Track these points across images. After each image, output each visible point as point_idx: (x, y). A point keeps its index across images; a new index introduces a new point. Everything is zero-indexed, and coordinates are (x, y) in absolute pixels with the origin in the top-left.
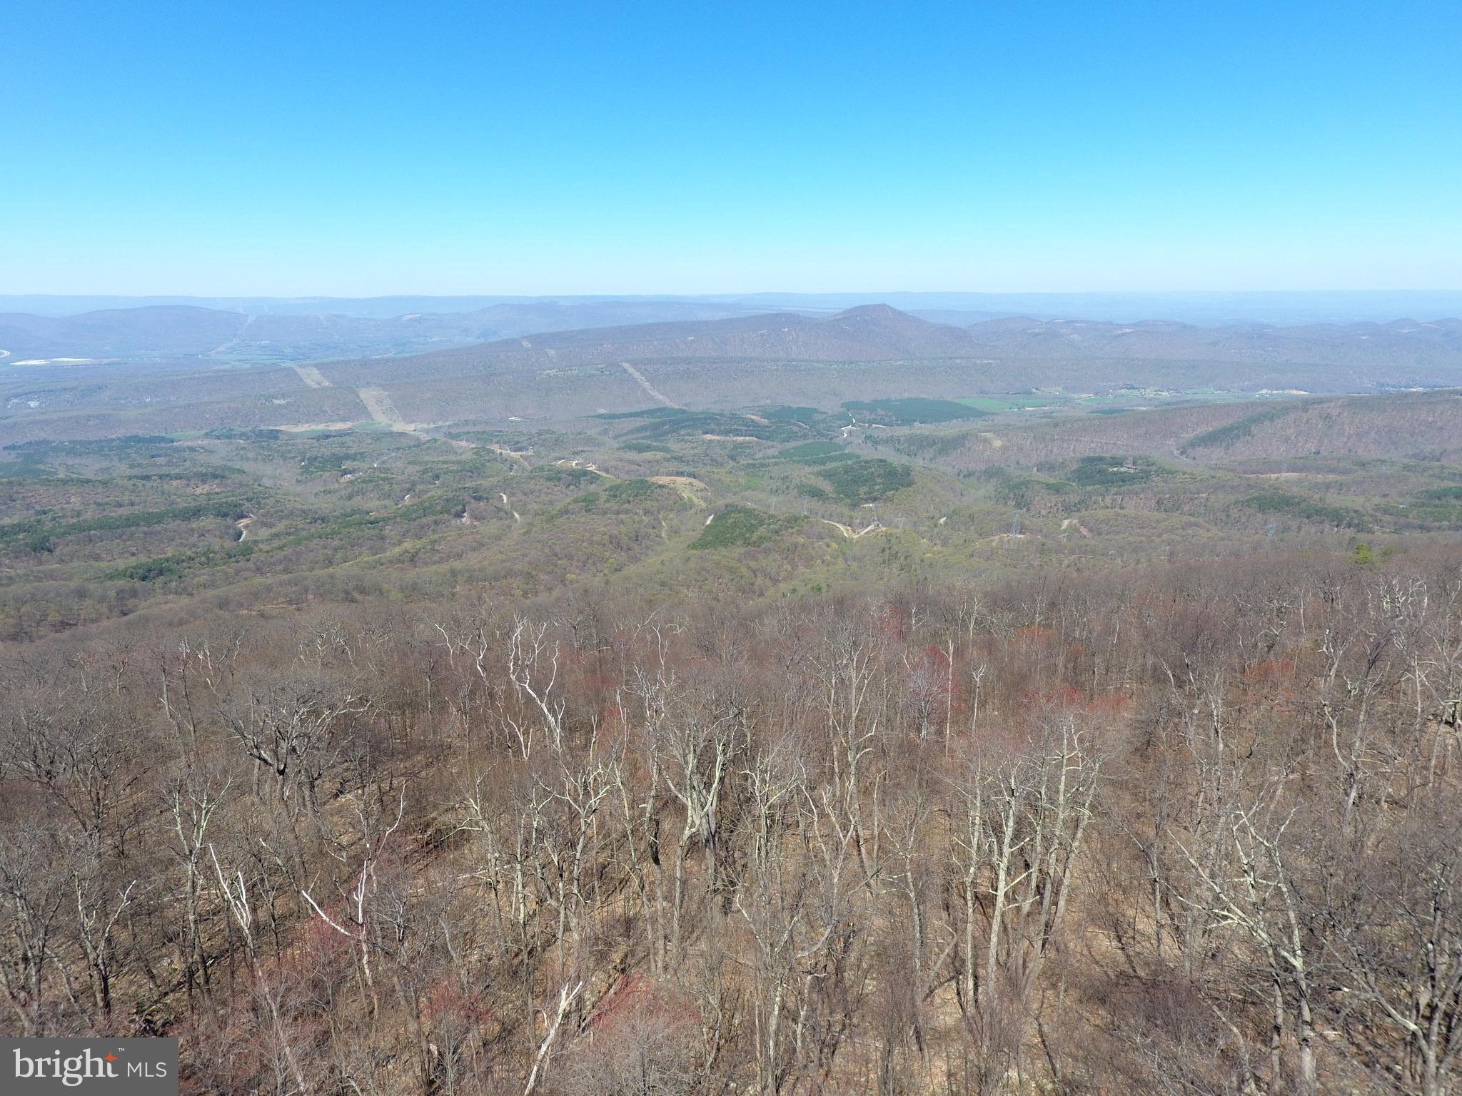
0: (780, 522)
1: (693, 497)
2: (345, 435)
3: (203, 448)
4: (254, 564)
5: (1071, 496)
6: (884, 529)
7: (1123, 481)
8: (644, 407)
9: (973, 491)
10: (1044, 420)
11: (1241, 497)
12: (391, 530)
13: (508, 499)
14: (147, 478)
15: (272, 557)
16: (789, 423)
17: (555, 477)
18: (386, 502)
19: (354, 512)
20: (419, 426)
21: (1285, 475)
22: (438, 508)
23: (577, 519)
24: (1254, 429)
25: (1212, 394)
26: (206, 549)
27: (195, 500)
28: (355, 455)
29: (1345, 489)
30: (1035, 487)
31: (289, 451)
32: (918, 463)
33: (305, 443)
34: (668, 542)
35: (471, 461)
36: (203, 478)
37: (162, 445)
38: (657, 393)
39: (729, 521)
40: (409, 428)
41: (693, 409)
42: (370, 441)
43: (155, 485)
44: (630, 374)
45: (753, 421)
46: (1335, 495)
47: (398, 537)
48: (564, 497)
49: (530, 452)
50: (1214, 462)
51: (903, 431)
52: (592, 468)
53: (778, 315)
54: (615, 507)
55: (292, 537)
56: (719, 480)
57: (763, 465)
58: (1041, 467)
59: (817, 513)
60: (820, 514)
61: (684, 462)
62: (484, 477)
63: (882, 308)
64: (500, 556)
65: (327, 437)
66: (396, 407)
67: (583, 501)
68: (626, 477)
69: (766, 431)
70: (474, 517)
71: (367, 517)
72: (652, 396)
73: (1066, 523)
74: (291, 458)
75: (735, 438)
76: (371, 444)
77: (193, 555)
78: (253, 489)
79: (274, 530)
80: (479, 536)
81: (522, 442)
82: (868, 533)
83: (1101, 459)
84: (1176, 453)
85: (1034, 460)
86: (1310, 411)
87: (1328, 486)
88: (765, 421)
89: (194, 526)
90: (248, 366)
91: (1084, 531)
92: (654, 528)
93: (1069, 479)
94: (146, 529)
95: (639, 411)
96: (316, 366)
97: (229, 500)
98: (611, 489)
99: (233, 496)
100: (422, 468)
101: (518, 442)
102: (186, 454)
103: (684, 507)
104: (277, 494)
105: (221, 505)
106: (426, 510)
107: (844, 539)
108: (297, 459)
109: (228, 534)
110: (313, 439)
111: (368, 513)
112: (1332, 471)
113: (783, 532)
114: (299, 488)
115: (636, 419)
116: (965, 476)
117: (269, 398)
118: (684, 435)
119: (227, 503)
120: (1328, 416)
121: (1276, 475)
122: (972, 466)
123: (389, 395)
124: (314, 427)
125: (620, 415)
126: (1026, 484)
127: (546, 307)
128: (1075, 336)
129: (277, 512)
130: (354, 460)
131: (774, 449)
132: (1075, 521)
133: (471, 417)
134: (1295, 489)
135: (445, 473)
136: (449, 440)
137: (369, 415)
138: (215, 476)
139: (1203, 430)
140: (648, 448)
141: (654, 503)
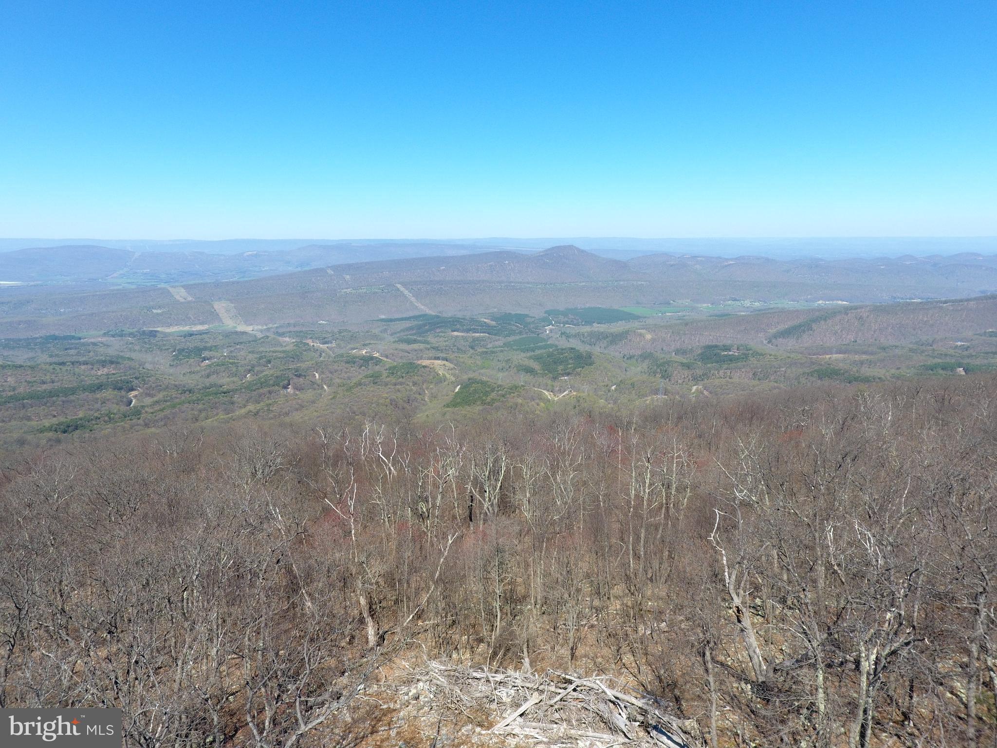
0: (505, 390)
1: (446, 374)
2: (204, 333)
3: (102, 343)
4: (144, 421)
5: (697, 371)
6: (575, 393)
7: (731, 360)
8: (411, 314)
9: (633, 368)
10: (678, 321)
11: (807, 370)
12: (239, 398)
13: (319, 377)
14: (63, 364)
15: (155, 416)
16: (510, 324)
17: (351, 361)
18: (235, 379)
19: (211, 386)
20: (256, 328)
21: (835, 356)
22: (271, 382)
23: (368, 389)
24: (814, 326)
25: (788, 304)
26: (108, 412)
27: (98, 379)
28: (211, 347)
29: (873, 365)
30: (674, 365)
31: (164, 345)
32: (597, 350)
33: (176, 340)
34: (430, 404)
35: (293, 351)
36: (103, 364)
37: (73, 341)
38: (419, 304)
39: (472, 389)
40: (249, 329)
41: (445, 315)
42: (221, 338)
43: (69, 368)
44: (402, 292)
45: (485, 323)
46: (867, 369)
47: (244, 402)
48: (357, 374)
49: (334, 345)
50: (789, 348)
51: (586, 329)
52: (377, 355)
53: (501, 253)
54: (394, 381)
55: (168, 403)
56: (463, 363)
57: (493, 352)
58: (677, 352)
59: (530, 384)
60: (532, 384)
61: (439, 350)
62: (302, 361)
63: (571, 247)
64: (315, 414)
65: (191, 335)
66: (239, 314)
67: (371, 377)
68: (400, 361)
69: (494, 330)
70: (296, 388)
71: (221, 389)
72: (417, 307)
73: (694, 388)
74: (165, 349)
75: (473, 335)
76: (221, 340)
77: (99, 416)
78: (139, 371)
79: (155, 399)
80: (300, 401)
81: (328, 338)
82: (564, 396)
83: (716, 346)
84: (765, 342)
85: (673, 348)
86: (849, 315)
87: (862, 363)
88: (493, 323)
89: (98, 396)
90: (133, 287)
91: (706, 393)
92: (420, 394)
93: (696, 360)
94: (64, 398)
95: (408, 316)
96: (183, 287)
97: (123, 378)
98: (390, 368)
99: (125, 376)
100: (258, 356)
101: (325, 338)
102: (90, 348)
103: (440, 380)
104: (156, 374)
105: (117, 382)
106: (263, 384)
107: (549, 401)
108: (171, 350)
109: (122, 401)
110: (181, 336)
111: (221, 387)
112: (865, 353)
113: (508, 396)
114: (172, 370)
115: (406, 321)
116: (628, 359)
117: (149, 309)
118: (439, 333)
119: (121, 380)
120: (861, 318)
121: (829, 356)
122: (632, 352)
123: (235, 307)
124: (181, 328)
125: (395, 319)
126: (668, 363)
127: (342, 247)
128: (698, 267)
129: (157, 386)
130: (211, 351)
131: (500, 341)
132: (700, 387)
133: (292, 322)
134: (841, 365)
135: (274, 359)
136: (277, 337)
137: (220, 320)
138: (112, 362)
139: (782, 327)
140: (415, 341)
141: (420, 378)
